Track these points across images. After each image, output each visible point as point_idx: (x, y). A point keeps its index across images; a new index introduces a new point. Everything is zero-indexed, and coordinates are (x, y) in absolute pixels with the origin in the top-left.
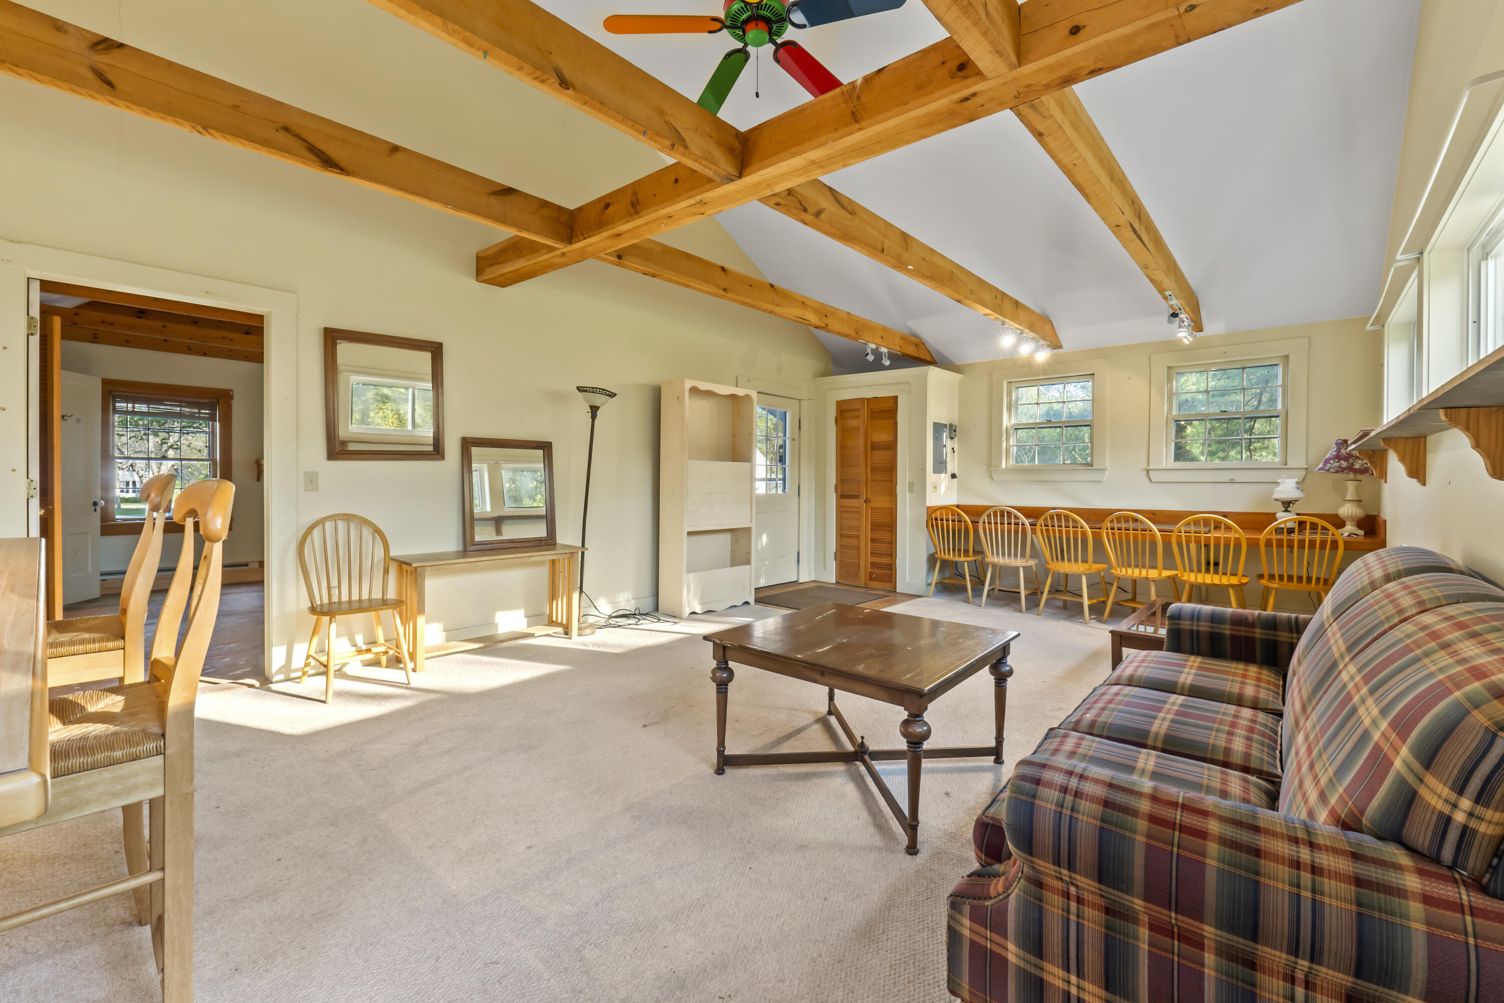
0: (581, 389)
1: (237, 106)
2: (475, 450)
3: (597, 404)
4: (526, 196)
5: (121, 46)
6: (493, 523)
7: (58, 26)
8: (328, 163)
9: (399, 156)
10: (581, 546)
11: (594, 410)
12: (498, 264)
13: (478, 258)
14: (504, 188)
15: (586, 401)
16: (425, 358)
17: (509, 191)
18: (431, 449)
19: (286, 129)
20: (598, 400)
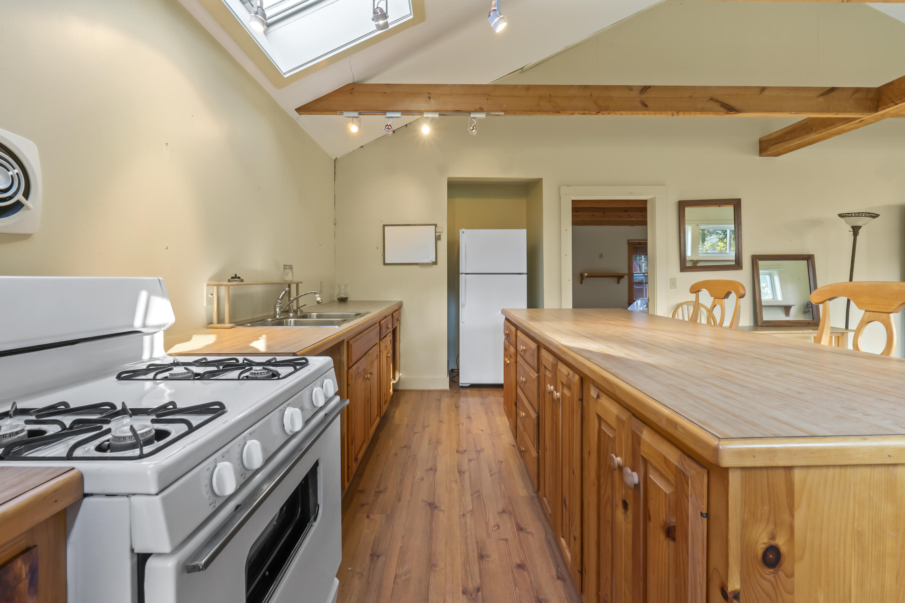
0: (841, 216)
1: (691, 96)
2: (761, 263)
3: (859, 224)
4: (843, 89)
5: (650, 87)
6: (783, 308)
7: (630, 88)
8: (730, 109)
9: (766, 93)
10: (844, 327)
11: (856, 230)
12: (784, 141)
13: (761, 142)
14: (828, 89)
15: (847, 223)
16: (729, 210)
17: (833, 89)
18: (734, 263)
19: (711, 99)
20: (858, 221)
